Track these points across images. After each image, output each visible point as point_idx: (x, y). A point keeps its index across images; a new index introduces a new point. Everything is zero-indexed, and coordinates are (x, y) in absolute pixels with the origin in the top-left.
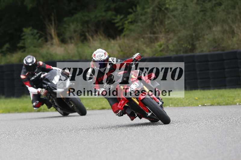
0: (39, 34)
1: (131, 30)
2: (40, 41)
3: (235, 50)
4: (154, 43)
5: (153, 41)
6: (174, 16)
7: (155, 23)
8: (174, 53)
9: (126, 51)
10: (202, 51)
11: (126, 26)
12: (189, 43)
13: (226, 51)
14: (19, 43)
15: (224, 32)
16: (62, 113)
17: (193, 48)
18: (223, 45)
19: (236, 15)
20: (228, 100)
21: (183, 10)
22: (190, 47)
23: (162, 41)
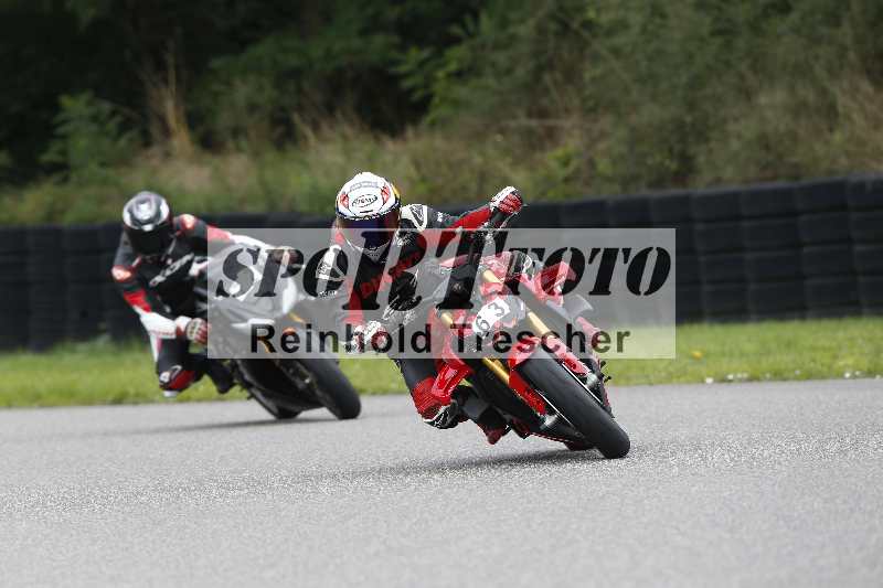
0: (118, 119)
1: (456, 104)
2: (123, 142)
3: (839, 177)
4: (543, 149)
5: (537, 141)
6: (616, 52)
7: (547, 78)
8: (616, 188)
9: (440, 181)
10: (718, 180)
11: (439, 88)
12: (671, 150)
13: (805, 181)
14: (44, 150)
15: (799, 109)
16: (276, 410)
17: (687, 168)
18: (794, 159)
19: (844, 49)
20: (814, 361)
21: (650, 27)
22: (674, 166)
23: (572, 143)
